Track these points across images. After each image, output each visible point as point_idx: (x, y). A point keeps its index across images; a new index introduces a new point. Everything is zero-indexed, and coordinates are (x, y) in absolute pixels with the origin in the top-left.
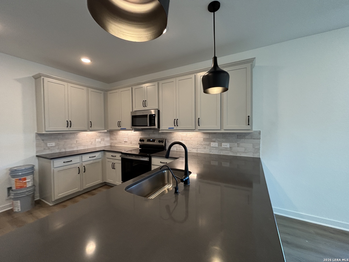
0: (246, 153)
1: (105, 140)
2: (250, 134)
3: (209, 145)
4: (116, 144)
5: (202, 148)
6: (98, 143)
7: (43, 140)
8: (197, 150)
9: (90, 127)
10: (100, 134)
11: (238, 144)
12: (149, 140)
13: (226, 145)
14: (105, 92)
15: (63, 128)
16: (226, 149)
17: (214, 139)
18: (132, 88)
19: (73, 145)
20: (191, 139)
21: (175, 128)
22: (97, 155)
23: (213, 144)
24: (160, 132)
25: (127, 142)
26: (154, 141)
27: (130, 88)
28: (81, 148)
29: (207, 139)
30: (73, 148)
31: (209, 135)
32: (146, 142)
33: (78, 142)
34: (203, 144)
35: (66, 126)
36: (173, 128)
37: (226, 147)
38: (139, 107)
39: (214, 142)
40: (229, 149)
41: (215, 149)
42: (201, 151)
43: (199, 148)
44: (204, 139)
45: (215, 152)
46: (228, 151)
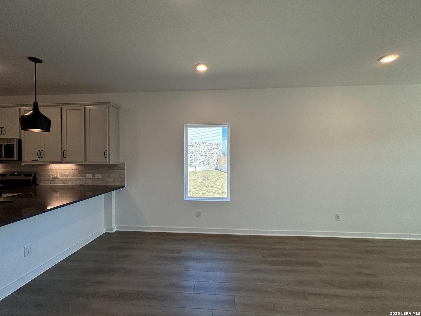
0: (115, 182)
2: (118, 166)
3: (84, 177)
5: (78, 180)
8: (73, 182)
11: (108, 174)
12: (12, 174)
13: (99, 176)
17: (88, 171)
20: (66, 171)
21: (40, 160)
23: (87, 176)
24: (22, 164)
26: (18, 175)
29: (83, 170)
31: (83, 167)
32: (9, 177)
34: (78, 176)
36: (38, 160)
37: (98, 178)
39: (89, 173)
41: (89, 180)
42: (77, 183)
43: (74, 180)
44: (79, 171)
45: (89, 184)
46: (100, 181)
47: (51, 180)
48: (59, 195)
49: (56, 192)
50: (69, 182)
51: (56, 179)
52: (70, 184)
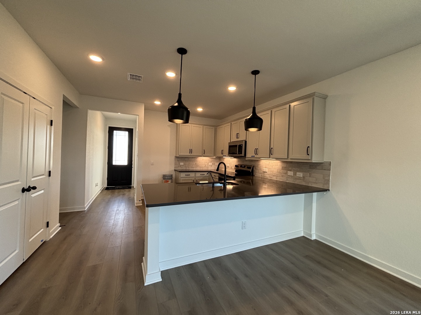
0: (317, 183)
1: (215, 164)
2: (322, 165)
3: (286, 173)
4: (222, 168)
5: (281, 176)
6: (209, 166)
7: (178, 161)
8: (277, 177)
9: (204, 154)
10: (212, 160)
11: (310, 174)
12: (241, 166)
13: (300, 174)
14: (216, 128)
15: (187, 154)
16: (299, 178)
17: (290, 168)
18: (231, 123)
19: (194, 166)
20: (272, 167)
21: (256, 156)
22: (205, 174)
23: (290, 173)
24: (246, 159)
25: (229, 167)
26: (244, 167)
27: (230, 124)
28: (198, 169)
29: (285, 167)
30: (193, 167)
31: (286, 163)
32: (240, 168)
33: (196, 164)
34: (281, 172)
35: (189, 152)
36: (254, 156)
37: (299, 176)
38: (234, 139)
39: (291, 170)
40: (302, 179)
41: (290, 177)
42: (280, 179)
43: (278, 176)
44: (282, 167)
45: (290, 181)
47: (262, 173)
48: (266, 187)
49: (265, 184)
50: (274, 177)
51: (266, 173)
52: (274, 178)
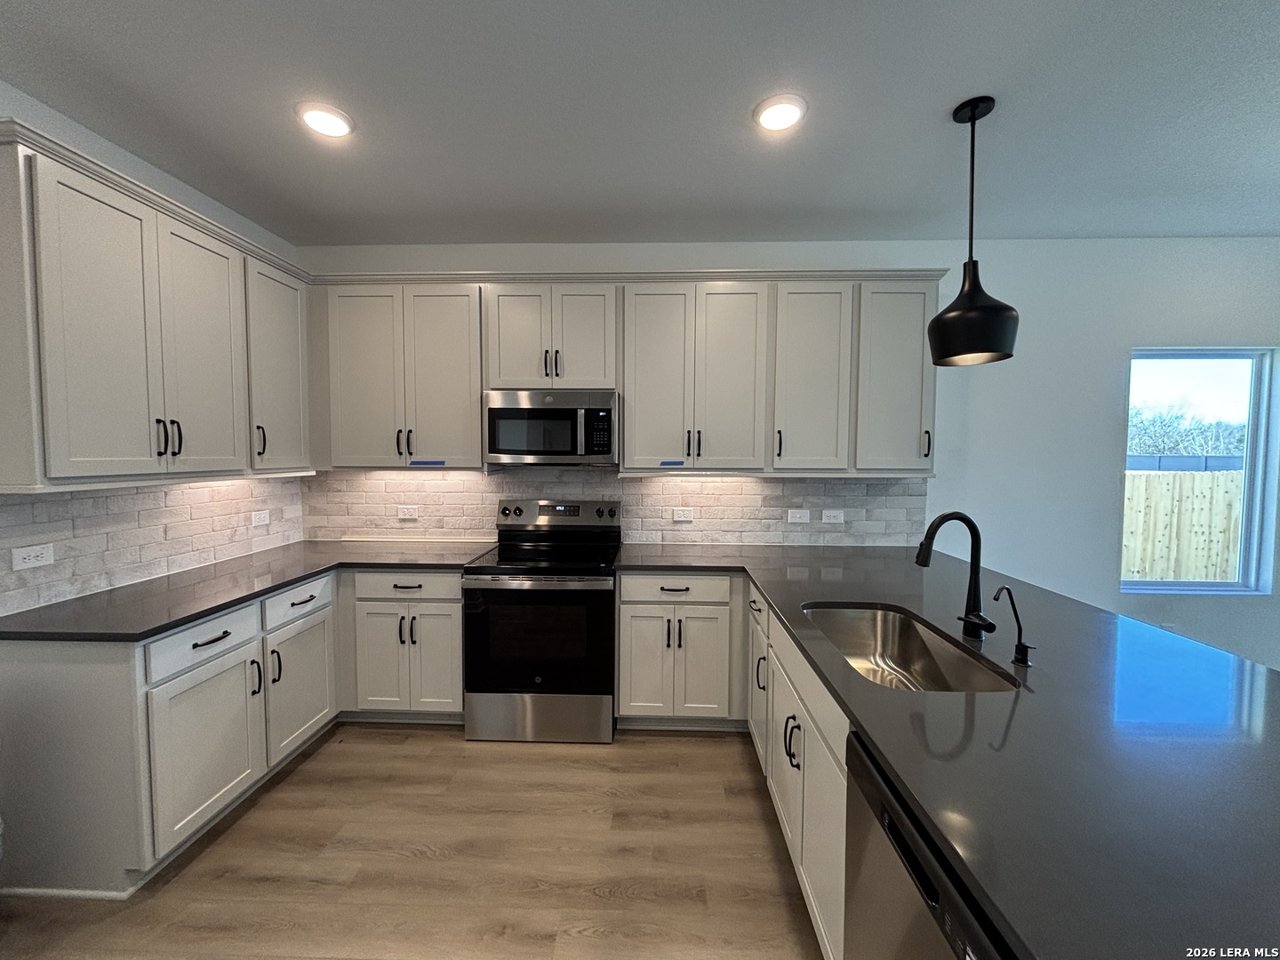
0: (889, 535)
3: (782, 518)
5: (758, 528)
11: (867, 510)
13: (835, 516)
15: (139, 461)
16: (833, 528)
17: (798, 500)
18: (481, 289)
19: (150, 553)
20: (718, 500)
23: (794, 515)
29: (777, 497)
31: (781, 485)
32: (532, 519)
33: (170, 534)
34: (761, 515)
35: (157, 448)
36: (682, 463)
37: (832, 521)
38: (523, 378)
39: (800, 507)
40: (842, 528)
41: (799, 529)
42: (753, 540)
43: (748, 528)
44: (765, 499)
45: (800, 540)
46: (840, 532)
47: (667, 528)
50: (729, 536)
51: (685, 527)
52: (731, 541)
